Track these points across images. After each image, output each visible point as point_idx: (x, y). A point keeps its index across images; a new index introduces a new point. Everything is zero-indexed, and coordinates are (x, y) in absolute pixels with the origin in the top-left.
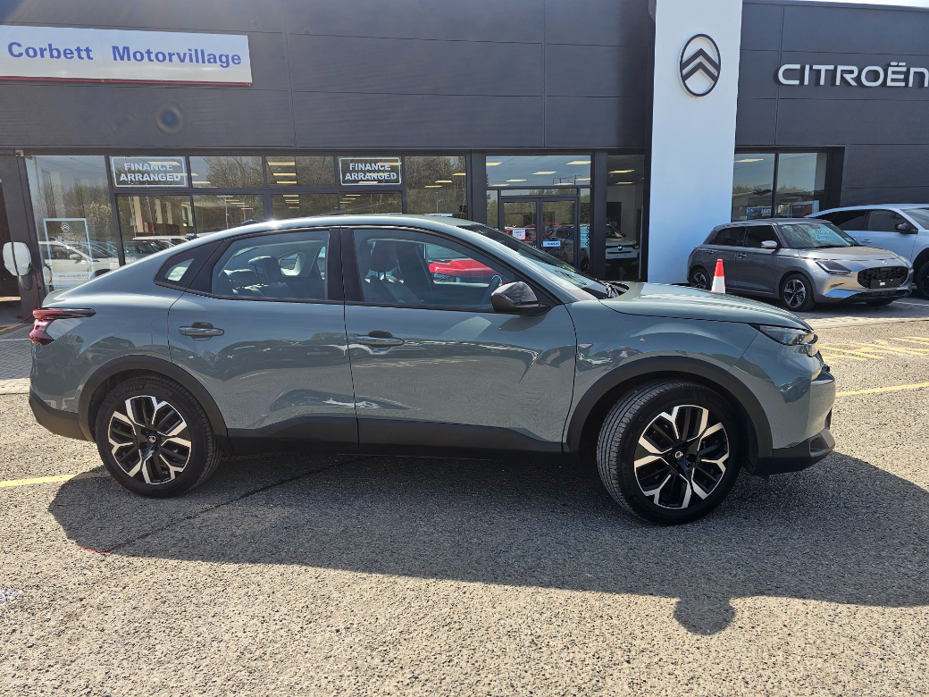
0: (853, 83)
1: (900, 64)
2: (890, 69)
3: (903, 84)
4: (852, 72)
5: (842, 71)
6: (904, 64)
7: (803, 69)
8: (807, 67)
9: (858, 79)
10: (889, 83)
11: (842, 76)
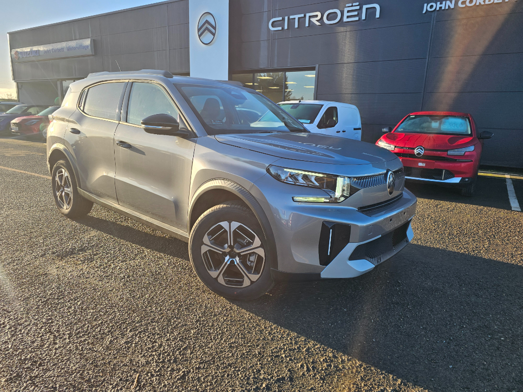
0: (318, 24)
1: (354, 4)
2: (346, 10)
3: (357, 19)
4: (317, 16)
5: (310, 17)
6: (358, 4)
7: (283, 19)
8: (286, 18)
9: (321, 20)
10: (345, 20)
11: (309, 20)
